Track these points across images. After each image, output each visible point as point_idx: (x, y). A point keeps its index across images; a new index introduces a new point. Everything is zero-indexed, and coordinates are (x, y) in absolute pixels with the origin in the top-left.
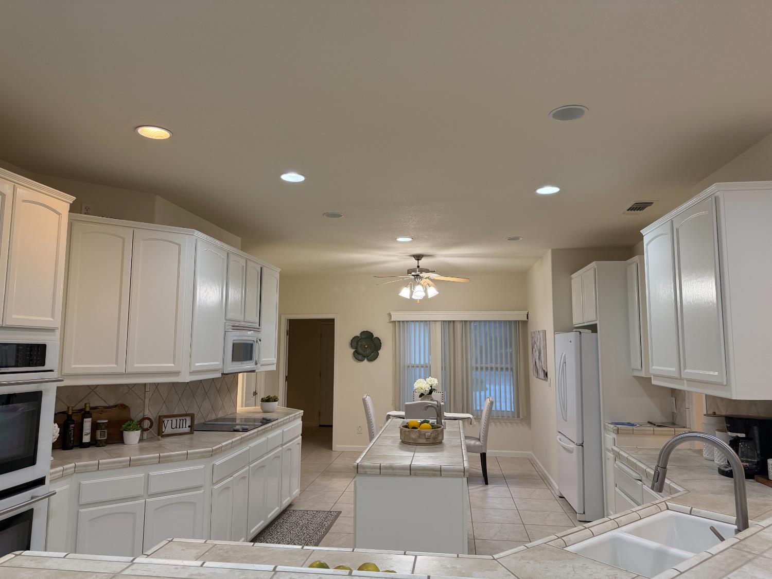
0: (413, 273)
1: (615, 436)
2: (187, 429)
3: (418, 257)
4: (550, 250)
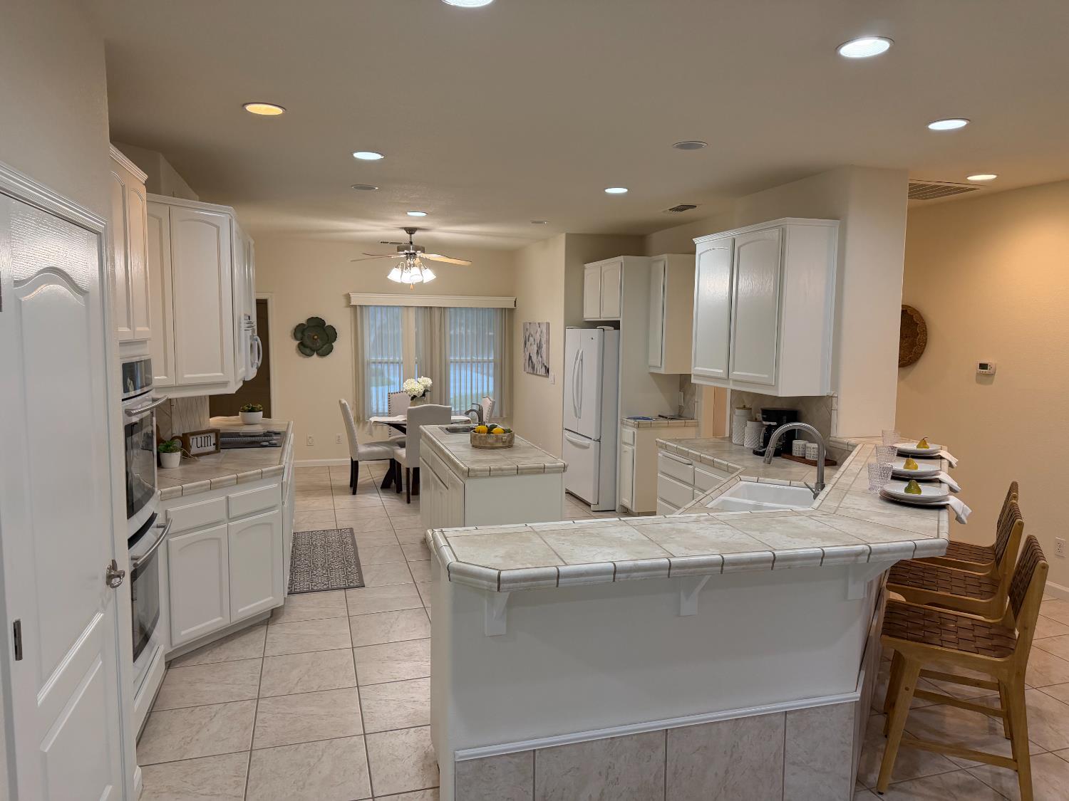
0: (406, 251)
1: (635, 430)
2: (212, 448)
3: (411, 231)
4: (563, 236)
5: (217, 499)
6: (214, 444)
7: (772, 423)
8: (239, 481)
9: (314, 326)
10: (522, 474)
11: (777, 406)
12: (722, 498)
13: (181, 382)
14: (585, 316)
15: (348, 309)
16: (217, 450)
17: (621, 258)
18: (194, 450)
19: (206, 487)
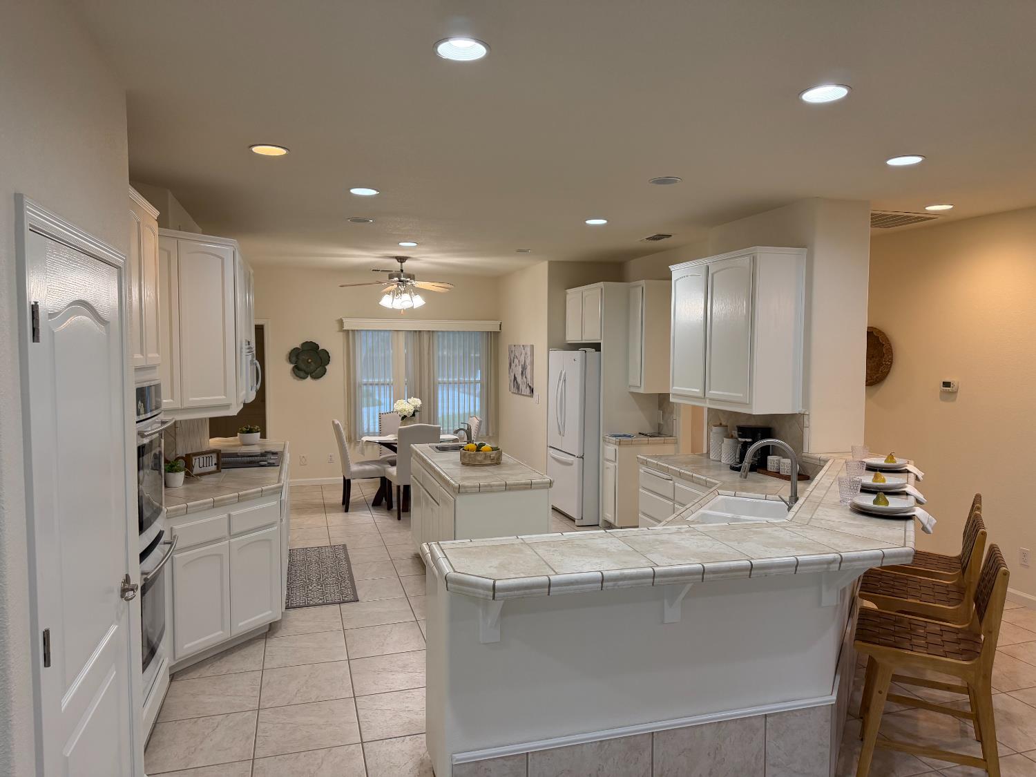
0: (397, 279)
1: (617, 447)
2: (213, 468)
3: (401, 259)
4: (546, 264)
5: (220, 516)
6: (215, 464)
7: (747, 440)
8: (240, 499)
9: (308, 350)
10: (510, 490)
11: (752, 423)
12: (701, 511)
13: (186, 405)
14: (567, 339)
15: (341, 334)
16: (219, 469)
17: (601, 284)
18: (196, 470)
19: (209, 505)
